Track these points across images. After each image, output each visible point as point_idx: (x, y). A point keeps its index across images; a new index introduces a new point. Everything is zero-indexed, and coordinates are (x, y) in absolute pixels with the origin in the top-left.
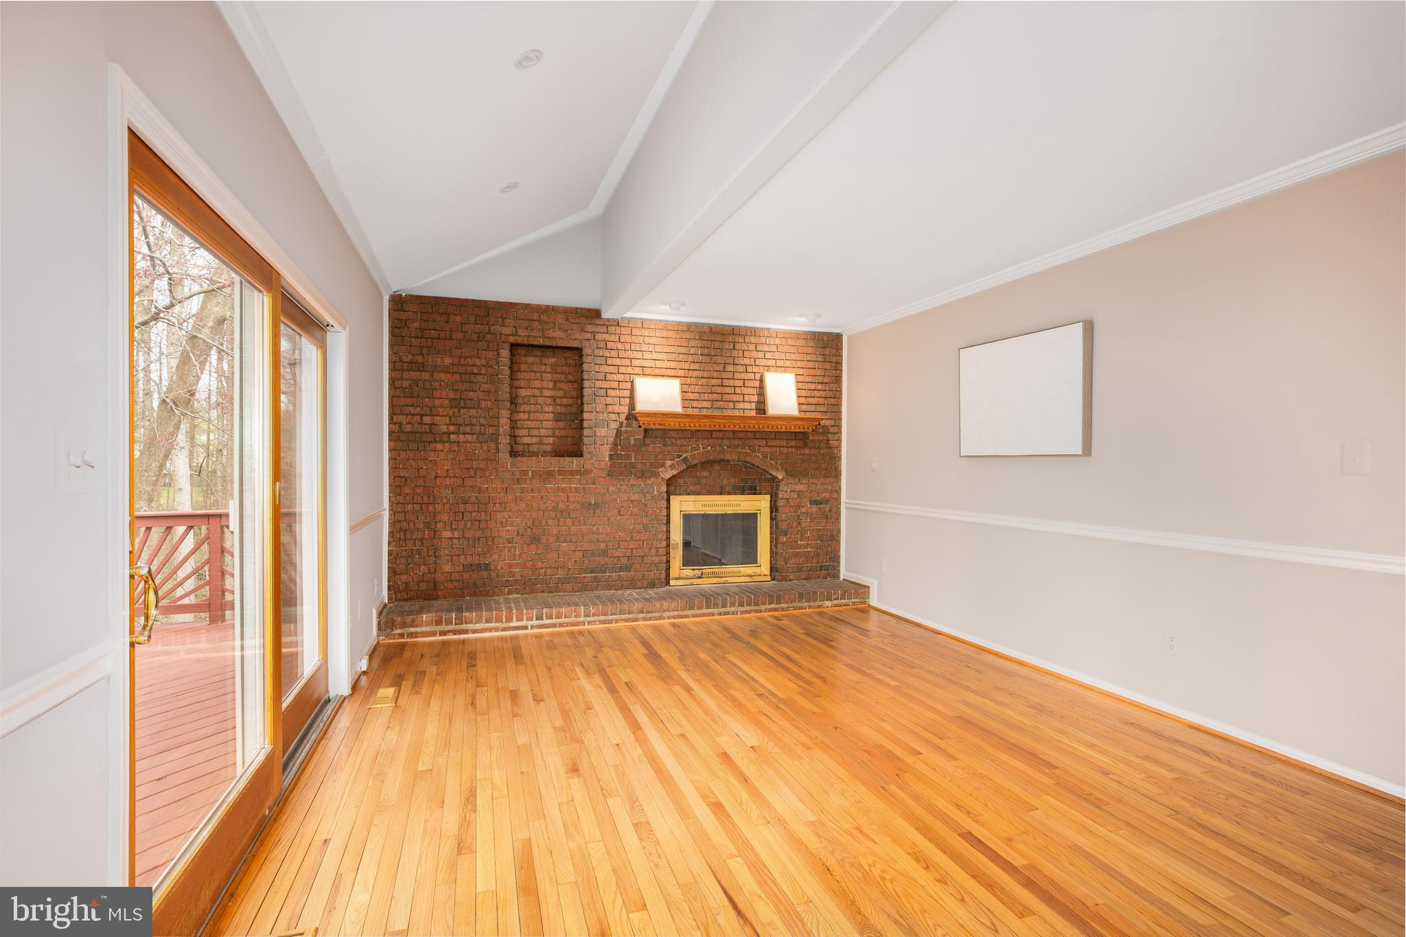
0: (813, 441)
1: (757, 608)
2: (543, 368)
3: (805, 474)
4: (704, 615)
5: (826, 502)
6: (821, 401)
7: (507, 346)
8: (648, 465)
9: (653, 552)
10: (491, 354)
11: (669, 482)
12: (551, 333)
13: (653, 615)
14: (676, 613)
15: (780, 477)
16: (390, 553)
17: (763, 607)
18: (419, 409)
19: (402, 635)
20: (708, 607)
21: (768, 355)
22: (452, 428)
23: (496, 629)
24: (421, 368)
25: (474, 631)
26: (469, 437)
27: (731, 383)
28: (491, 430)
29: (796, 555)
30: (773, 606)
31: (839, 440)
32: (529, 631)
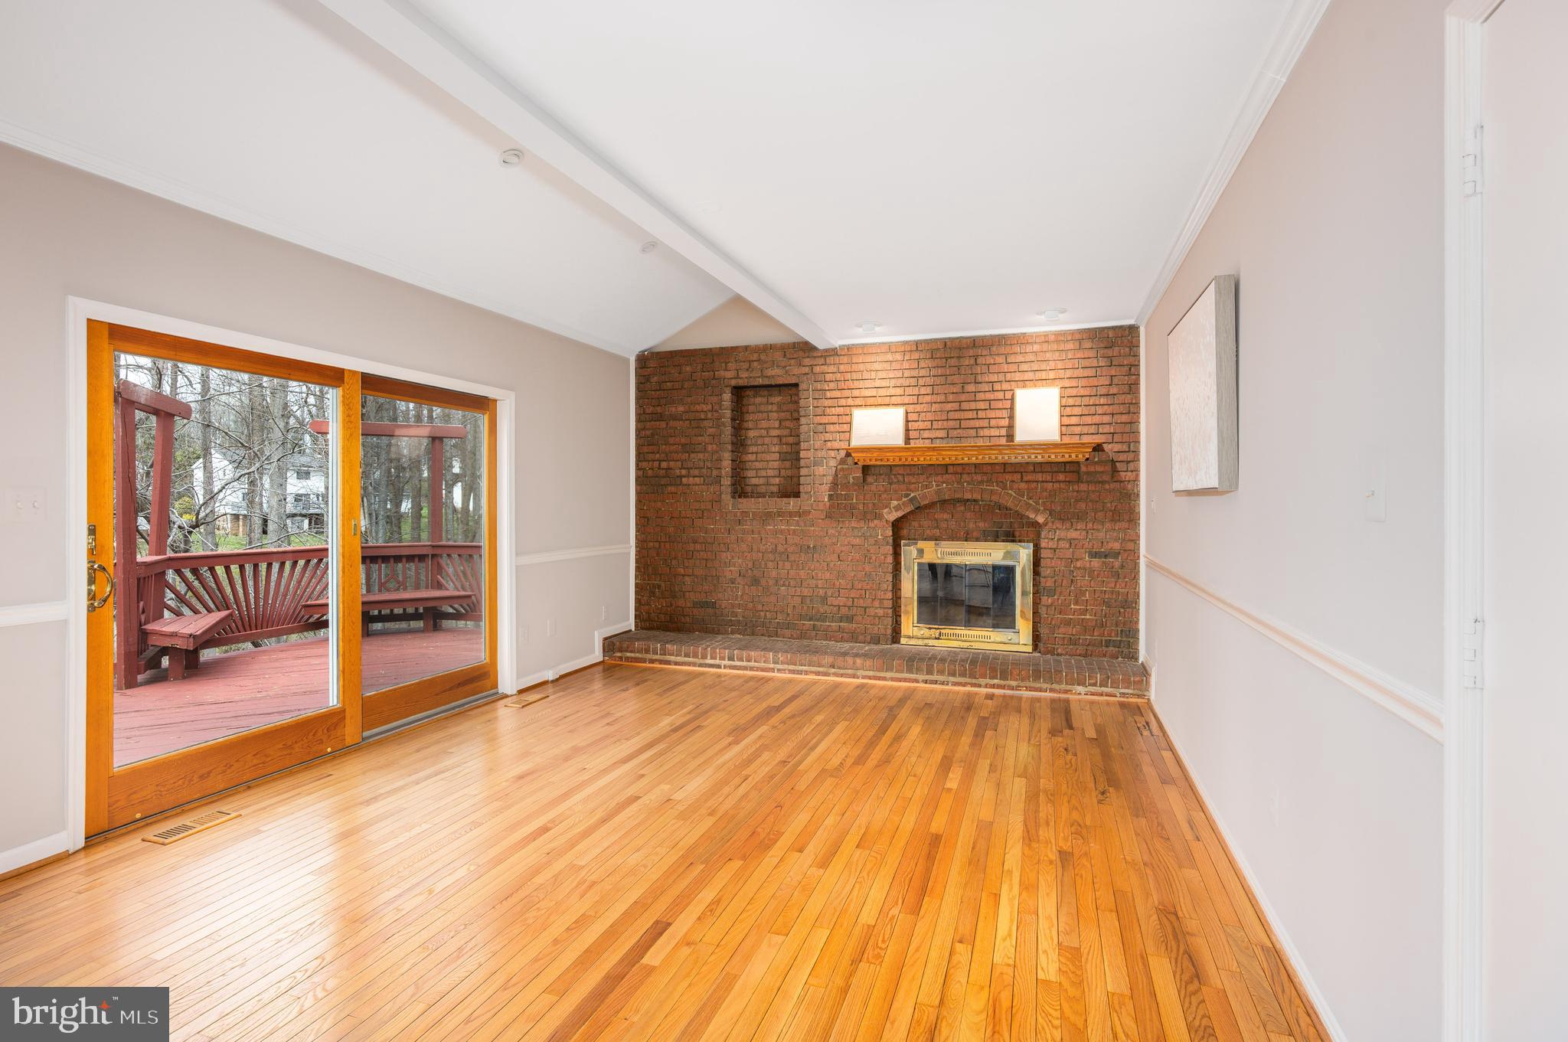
0: (1088, 473)
1: (974, 681)
2: (770, 407)
3: (1080, 517)
4: (905, 680)
5: (1116, 555)
6: (1106, 419)
7: (728, 390)
8: (870, 505)
9: (877, 604)
10: (715, 399)
11: (897, 525)
12: (770, 372)
13: (846, 671)
14: (871, 673)
15: (1041, 519)
16: (636, 584)
17: (983, 681)
18: (658, 456)
19: (621, 658)
20: (910, 671)
21: (1024, 367)
22: (684, 472)
23: (694, 665)
24: (660, 417)
25: (676, 663)
26: (697, 480)
27: (973, 405)
28: (715, 473)
29: (1068, 623)
30: (996, 681)
31: (1137, 471)
32: (722, 671)
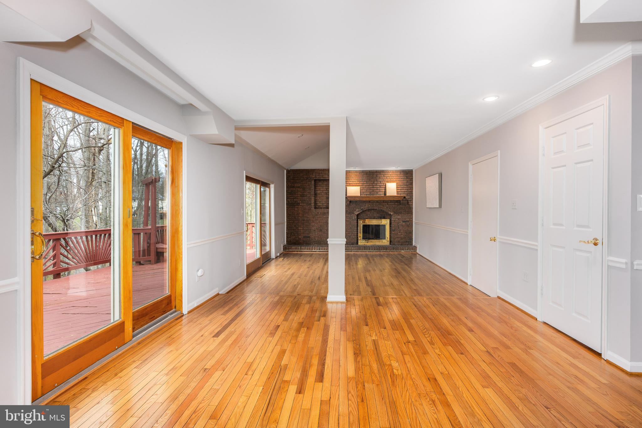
0: (402, 203)
1: (380, 251)
2: (323, 185)
3: (401, 213)
4: (364, 252)
5: (408, 222)
6: (406, 190)
7: (313, 180)
8: (351, 211)
9: (353, 235)
10: (309, 183)
11: (358, 215)
12: (324, 176)
13: (349, 251)
14: (355, 251)
15: (392, 214)
17: (381, 251)
18: (293, 197)
19: (288, 251)
20: (365, 250)
21: (388, 178)
22: (300, 202)
23: (309, 252)
24: (293, 187)
25: (304, 252)
26: (304, 204)
27: (376, 186)
28: (309, 202)
29: (398, 237)
30: (384, 251)
31: (412, 202)
32: (317, 253)
